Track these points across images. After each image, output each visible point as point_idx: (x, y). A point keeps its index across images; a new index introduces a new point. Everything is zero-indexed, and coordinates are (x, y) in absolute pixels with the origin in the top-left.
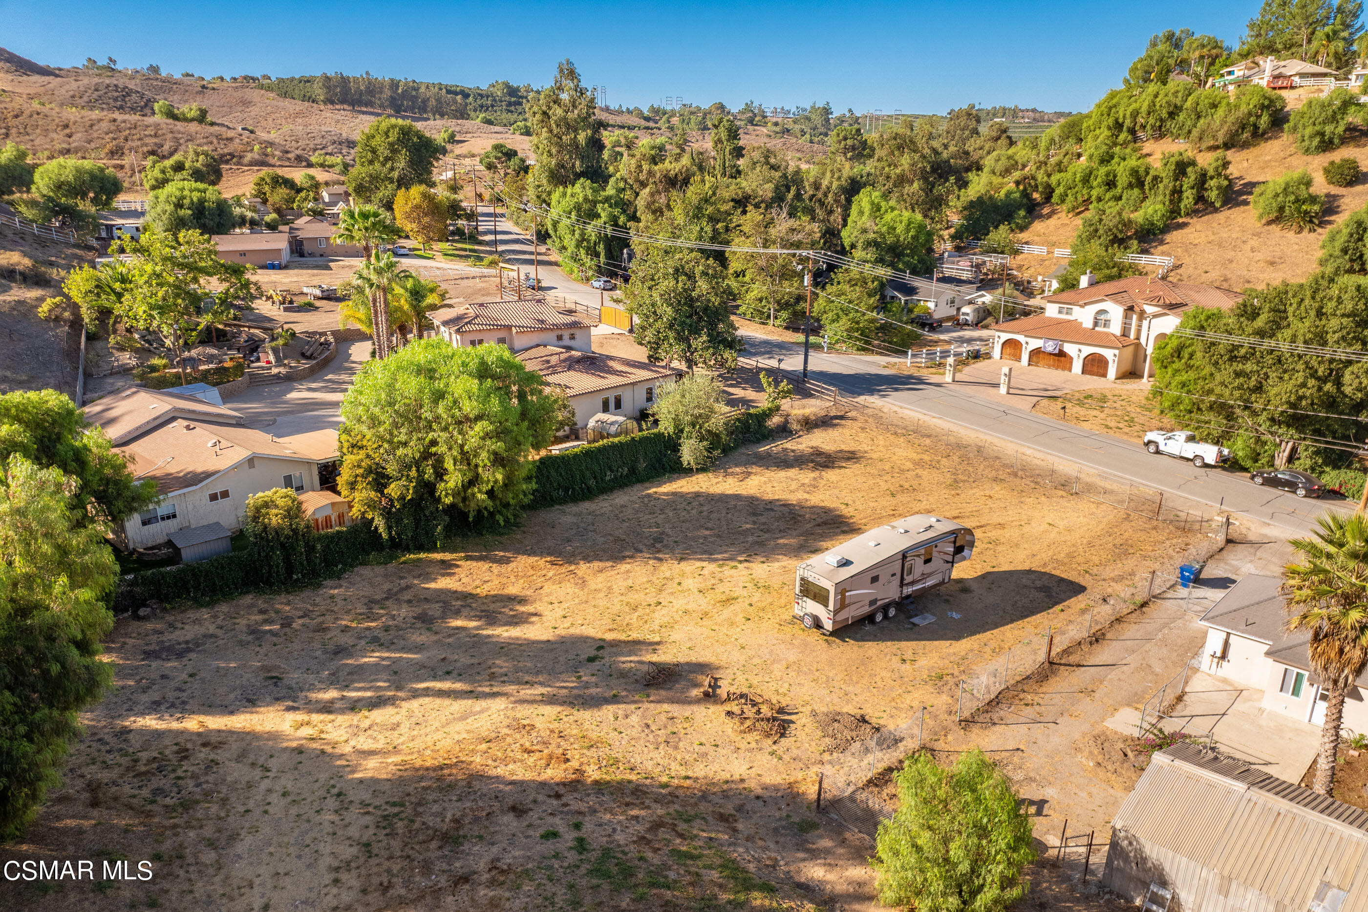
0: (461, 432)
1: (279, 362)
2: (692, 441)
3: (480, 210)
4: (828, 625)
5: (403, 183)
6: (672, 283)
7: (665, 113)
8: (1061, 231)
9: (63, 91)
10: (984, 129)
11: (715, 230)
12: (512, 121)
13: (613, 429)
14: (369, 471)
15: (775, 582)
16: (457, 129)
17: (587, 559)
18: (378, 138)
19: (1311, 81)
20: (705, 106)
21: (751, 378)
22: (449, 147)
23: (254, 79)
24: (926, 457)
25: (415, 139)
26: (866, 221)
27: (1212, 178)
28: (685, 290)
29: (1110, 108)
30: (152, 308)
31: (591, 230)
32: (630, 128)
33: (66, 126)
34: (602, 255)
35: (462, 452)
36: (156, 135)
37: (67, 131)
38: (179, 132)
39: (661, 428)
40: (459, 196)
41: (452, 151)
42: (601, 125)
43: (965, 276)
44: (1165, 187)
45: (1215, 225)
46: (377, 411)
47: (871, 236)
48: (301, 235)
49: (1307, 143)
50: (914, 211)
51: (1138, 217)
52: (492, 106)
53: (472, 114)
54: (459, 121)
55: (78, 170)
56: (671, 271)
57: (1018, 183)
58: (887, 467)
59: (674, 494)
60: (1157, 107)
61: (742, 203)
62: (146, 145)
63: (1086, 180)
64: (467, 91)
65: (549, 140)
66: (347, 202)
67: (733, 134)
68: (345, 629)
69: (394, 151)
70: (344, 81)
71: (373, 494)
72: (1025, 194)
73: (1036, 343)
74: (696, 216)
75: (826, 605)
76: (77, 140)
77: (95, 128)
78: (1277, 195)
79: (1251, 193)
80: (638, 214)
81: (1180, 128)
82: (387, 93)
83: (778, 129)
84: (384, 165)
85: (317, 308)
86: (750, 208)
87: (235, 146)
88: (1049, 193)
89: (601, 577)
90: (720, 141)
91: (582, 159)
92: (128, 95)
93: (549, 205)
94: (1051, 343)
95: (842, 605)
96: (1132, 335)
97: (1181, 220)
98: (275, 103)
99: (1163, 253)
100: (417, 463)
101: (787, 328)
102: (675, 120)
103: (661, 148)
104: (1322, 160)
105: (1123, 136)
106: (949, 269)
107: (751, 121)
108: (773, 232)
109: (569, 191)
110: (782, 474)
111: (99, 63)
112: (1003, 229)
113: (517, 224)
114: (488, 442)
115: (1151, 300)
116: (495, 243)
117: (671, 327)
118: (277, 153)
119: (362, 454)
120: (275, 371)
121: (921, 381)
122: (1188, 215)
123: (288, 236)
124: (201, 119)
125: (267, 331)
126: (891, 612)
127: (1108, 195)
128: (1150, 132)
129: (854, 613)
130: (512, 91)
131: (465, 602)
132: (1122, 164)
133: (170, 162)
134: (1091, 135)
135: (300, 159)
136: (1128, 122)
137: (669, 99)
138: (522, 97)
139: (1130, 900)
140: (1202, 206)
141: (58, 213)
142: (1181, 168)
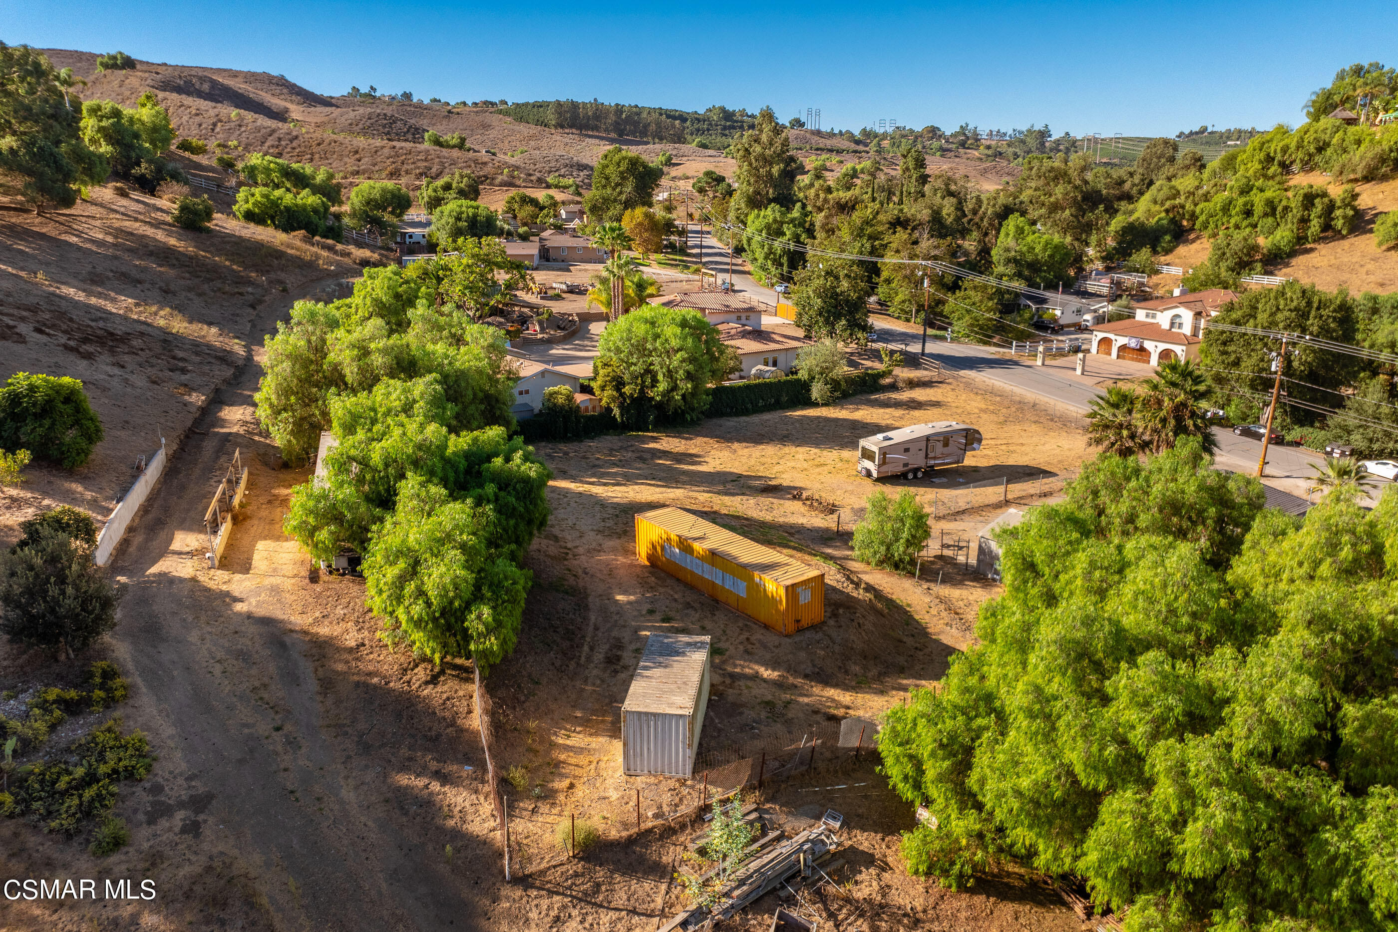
0: (668, 357)
1: (543, 330)
2: (820, 384)
3: (690, 227)
4: (875, 474)
5: (629, 204)
6: (823, 282)
7: (876, 136)
8: (1200, 254)
9: (343, 119)
10: (1179, 157)
11: (873, 246)
12: (725, 145)
13: (767, 375)
14: (613, 379)
15: (851, 460)
16: (674, 153)
17: (739, 441)
18: (611, 167)
20: (918, 128)
21: (878, 356)
22: (665, 169)
23: (493, 104)
24: (991, 408)
25: (640, 169)
26: (1011, 242)
27: (1339, 208)
28: (832, 287)
29: (1263, 143)
30: (465, 288)
31: (778, 245)
32: (839, 152)
33: (357, 152)
34: (785, 265)
35: (669, 371)
36: (426, 160)
37: (357, 156)
38: (445, 157)
39: (800, 376)
40: (673, 216)
41: (668, 173)
43: (1105, 291)
44: (1293, 217)
45: (1339, 250)
46: (620, 344)
47: (1013, 253)
48: (548, 244)
50: (1064, 234)
52: (708, 130)
53: (689, 137)
54: (677, 145)
55: (384, 190)
57: (1168, 211)
58: (959, 411)
59: (804, 416)
60: (1306, 143)
61: (895, 225)
62: (419, 168)
63: (1226, 209)
64: (685, 115)
65: (749, 171)
66: (581, 219)
67: (920, 163)
69: (624, 178)
70: (574, 106)
71: (614, 393)
72: (1173, 221)
73: (1122, 341)
74: (858, 235)
75: (874, 462)
76: (365, 163)
77: (379, 153)
79: (1374, 223)
80: (815, 233)
81: (1326, 163)
82: (612, 118)
83: (990, 152)
84: (614, 189)
85: (564, 298)
86: (899, 229)
87: (488, 170)
88: (1193, 217)
91: (775, 187)
92: (394, 122)
93: (745, 224)
94: (1134, 340)
95: (884, 462)
96: (1200, 336)
97: (1309, 246)
98: (511, 126)
99: (1284, 274)
100: (642, 375)
101: (921, 325)
102: (885, 144)
105: (1274, 169)
106: (1091, 285)
107: (963, 144)
109: (762, 213)
110: (882, 411)
111: (362, 91)
112: (1146, 252)
113: (720, 240)
114: (684, 364)
116: (700, 255)
117: (820, 314)
118: (522, 175)
119: (610, 369)
120: (540, 336)
121: (1016, 363)
122: (1314, 241)
123: (537, 245)
124: (461, 146)
125: (531, 311)
126: (920, 475)
127: (1245, 223)
128: (1300, 166)
129: (890, 470)
130: (728, 115)
131: (665, 454)
132: (1260, 195)
133: (440, 183)
134: (1242, 167)
135: (540, 181)
136: (1279, 157)
137: (882, 122)
138: (737, 122)
139: (986, 575)
140: (1330, 234)
141: (370, 223)
142: (1309, 199)
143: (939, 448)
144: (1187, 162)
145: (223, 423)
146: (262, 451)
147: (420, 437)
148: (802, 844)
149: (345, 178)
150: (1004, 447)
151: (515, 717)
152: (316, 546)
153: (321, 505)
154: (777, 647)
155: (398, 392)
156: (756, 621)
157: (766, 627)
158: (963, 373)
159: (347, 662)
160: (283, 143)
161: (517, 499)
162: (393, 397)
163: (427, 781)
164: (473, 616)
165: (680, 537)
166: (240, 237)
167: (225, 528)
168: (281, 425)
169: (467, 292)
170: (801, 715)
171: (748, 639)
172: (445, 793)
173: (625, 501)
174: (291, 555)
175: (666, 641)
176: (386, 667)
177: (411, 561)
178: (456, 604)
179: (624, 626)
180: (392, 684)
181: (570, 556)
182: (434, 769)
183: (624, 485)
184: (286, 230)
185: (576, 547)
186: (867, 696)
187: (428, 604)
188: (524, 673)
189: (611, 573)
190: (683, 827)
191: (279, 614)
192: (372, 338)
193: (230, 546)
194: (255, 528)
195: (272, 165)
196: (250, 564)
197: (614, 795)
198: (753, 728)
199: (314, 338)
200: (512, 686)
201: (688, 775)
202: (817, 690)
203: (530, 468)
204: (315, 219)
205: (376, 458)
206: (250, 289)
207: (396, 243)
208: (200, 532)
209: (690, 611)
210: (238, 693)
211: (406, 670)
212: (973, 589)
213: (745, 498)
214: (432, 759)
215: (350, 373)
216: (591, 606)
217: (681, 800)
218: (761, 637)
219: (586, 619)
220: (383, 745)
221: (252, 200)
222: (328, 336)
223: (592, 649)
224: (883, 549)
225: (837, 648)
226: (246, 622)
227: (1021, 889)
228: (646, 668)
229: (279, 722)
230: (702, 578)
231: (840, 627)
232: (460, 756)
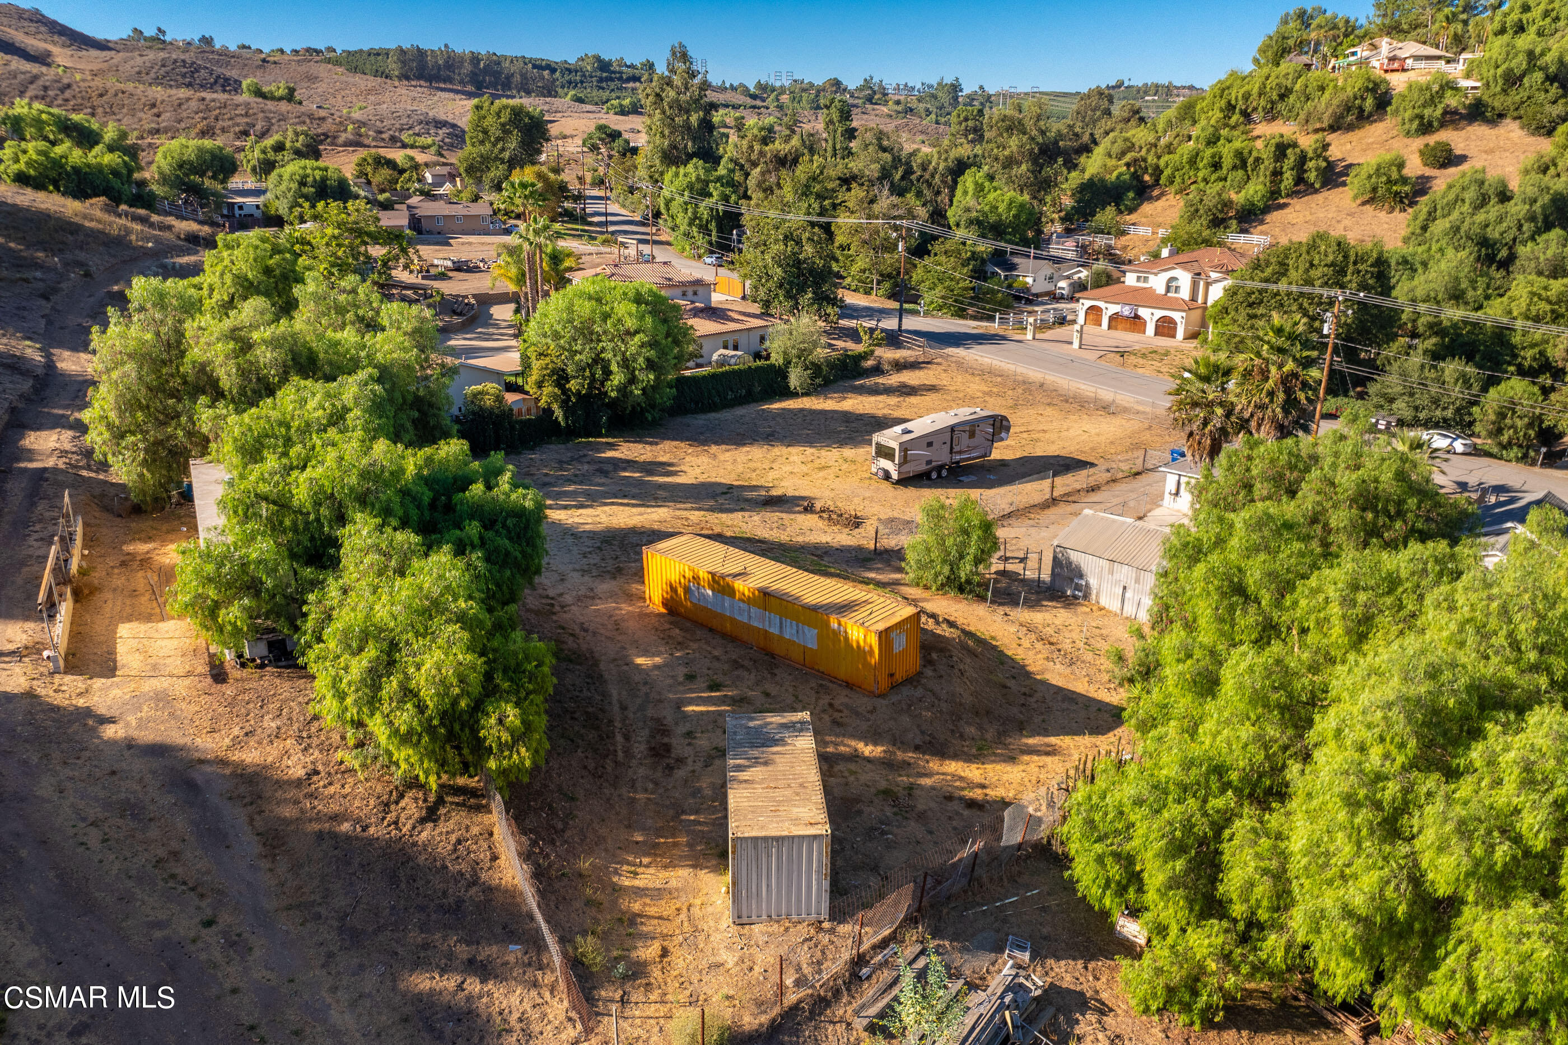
0: (623, 341)
2: (799, 370)
3: (588, 193)
4: (895, 476)
5: (513, 163)
6: (782, 247)
7: (773, 90)
8: (1168, 212)
9: (128, 66)
10: (1116, 110)
11: (822, 206)
12: (604, 99)
13: (733, 361)
14: (554, 372)
15: (860, 459)
16: (546, 108)
17: (716, 443)
18: (489, 118)
19: (1422, 64)
20: (819, 81)
21: (853, 335)
23: (318, 52)
24: (995, 390)
25: (526, 120)
26: (970, 201)
27: (1311, 159)
28: (794, 254)
29: (1223, 90)
30: (333, 266)
31: (704, 207)
32: (735, 107)
33: (153, 105)
34: (714, 233)
35: (625, 359)
36: (247, 115)
37: (155, 110)
38: (271, 112)
39: (773, 360)
40: (564, 178)
42: (714, 106)
43: (1070, 255)
44: (1266, 169)
45: (1313, 205)
47: (974, 214)
48: (419, 212)
49: (1407, 126)
50: (1022, 192)
51: (1238, 198)
52: (582, 82)
53: (560, 90)
54: (548, 99)
55: (200, 150)
56: (781, 237)
57: (1128, 165)
58: (961, 395)
59: (783, 409)
60: (1268, 89)
61: (847, 181)
62: (238, 125)
63: (1193, 161)
64: (553, 65)
65: (662, 121)
66: (453, 181)
67: (846, 115)
68: (546, 475)
69: (507, 132)
70: (421, 54)
71: (556, 390)
72: (1135, 176)
73: (1114, 309)
74: (804, 194)
75: (893, 461)
76: (167, 119)
77: (184, 107)
78: (1370, 177)
79: (1348, 175)
80: (749, 193)
81: (1290, 111)
82: (467, 68)
83: (900, 108)
84: (494, 145)
85: (450, 278)
86: (854, 185)
87: (328, 126)
88: (1158, 172)
89: (728, 454)
90: (831, 122)
91: (694, 139)
92: (197, 71)
93: (661, 184)
94: (1127, 308)
95: (905, 460)
96: (1200, 301)
97: (1282, 201)
98: (344, 78)
99: (1262, 233)
100: (590, 366)
101: (889, 298)
102: (785, 98)
103: (770, 130)
104: (1419, 142)
105: (1235, 118)
106: (1055, 249)
107: (870, 100)
108: (876, 208)
109: (682, 171)
110: (873, 399)
111: (147, 34)
112: (1110, 211)
113: (624, 206)
114: (644, 350)
115: (1215, 268)
116: (606, 223)
117: (781, 286)
118: (371, 133)
119: (548, 360)
121: (1004, 338)
122: (1288, 196)
123: (407, 213)
124: (290, 96)
125: (415, 293)
126: (944, 473)
127: (1213, 177)
128: (1262, 114)
129: (915, 468)
130: (604, 65)
131: (629, 464)
132: (1227, 145)
133: (269, 142)
134: (1203, 116)
135: (393, 139)
136: (1241, 105)
137: (778, 75)
138: (614, 72)
139: (1064, 592)
140: (1302, 187)
141: (184, 191)
142: (1281, 149)
143: (965, 440)
144: (1126, 115)
145: (30, 454)
146: (97, 491)
147: (365, 461)
148: (1002, 997)
149: (142, 138)
150: (1025, 435)
151: (557, 856)
152: (221, 629)
153: (226, 569)
154: (871, 712)
155: (318, 396)
156: (833, 679)
157: (849, 685)
158: (951, 351)
159: (297, 802)
160: (51, 93)
161: (510, 539)
162: (311, 404)
163: (460, 979)
164: (493, 721)
165: (713, 574)
166: (15, 205)
167: (65, 609)
168: (127, 453)
169: (335, 270)
170: (933, 805)
171: (831, 705)
172: (489, 994)
173: (599, 528)
174: (175, 643)
175: (751, 724)
176: (357, 804)
177: (385, 645)
178: (463, 704)
179: (660, 701)
180: (372, 830)
181: (557, 608)
182: (465, 956)
183: (591, 506)
184: (75, 197)
185: (561, 595)
186: (999, 767)
187: (421, 708)
188: (552, 786)
189: (617, 627)
190: (837, 993)
191: (175, 737)
192: (254, 327)
193: (77, 634)
194: (110, 604)
195: (44, 116)
196: (115, 661)
197: (730, 959)
198: (883, 833)
199: (164, 330)
200: (542, 809)
201: (825, 915)
202: (934, 765)
203: (524, 496)
204: (116, 183)
205: (301, 493)
206: (38, 274)
207: (223, 216)
208: (27, 618)
209: (739, 672)
210: (134, 873)
211: (387, 805)
212: (1055, 611)
213: (747, 514)
214: (459, 941)
215: (227, 376)
216: (606, 676)
217: (823, 953)
218: (846, 700)
219: (605, 695)
220: (379, 929)
221: (23, 158)
222: (187, 325)
223: (627, 738)
224: (946, 570)
225: (944, 706)
226: (127, 754)
227: (1271, 1012)
228: (739, 768)
229: (209, 912)
230: (749, 627)
231: (941, 677)
232: (498, 930)
